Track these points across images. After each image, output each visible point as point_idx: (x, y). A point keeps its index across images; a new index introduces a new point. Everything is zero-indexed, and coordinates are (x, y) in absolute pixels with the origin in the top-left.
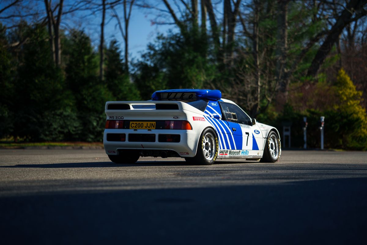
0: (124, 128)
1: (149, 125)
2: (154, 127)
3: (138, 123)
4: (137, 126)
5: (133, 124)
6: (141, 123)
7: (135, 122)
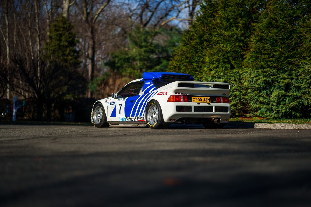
0: (188, 102)
1: (206, 100)
2: (209, 101)
3: (198, 98)
4: (197, 100)
5: (194, 99)
6: (200, 98)
7: (195, 98)
